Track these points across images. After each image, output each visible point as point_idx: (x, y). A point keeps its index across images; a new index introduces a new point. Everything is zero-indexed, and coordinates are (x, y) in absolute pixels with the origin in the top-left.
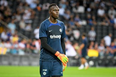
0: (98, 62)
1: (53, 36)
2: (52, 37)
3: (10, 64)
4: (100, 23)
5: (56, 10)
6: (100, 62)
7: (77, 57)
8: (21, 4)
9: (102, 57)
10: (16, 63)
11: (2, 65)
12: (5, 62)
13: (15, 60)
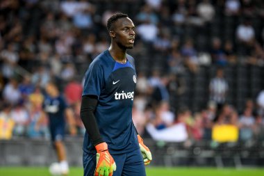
0: (241, 156)
1: (120, 95)
2: (118, 96)
3: (25, 163)
4: (244, 60)
5: (128, 28)
6: (245, 154)
7: (189, 144)
8: (50, 17)
9: (250, 144)
10: (41, 159)
11: (8, 165)
12: (14, 159)
13: (37, 154)
